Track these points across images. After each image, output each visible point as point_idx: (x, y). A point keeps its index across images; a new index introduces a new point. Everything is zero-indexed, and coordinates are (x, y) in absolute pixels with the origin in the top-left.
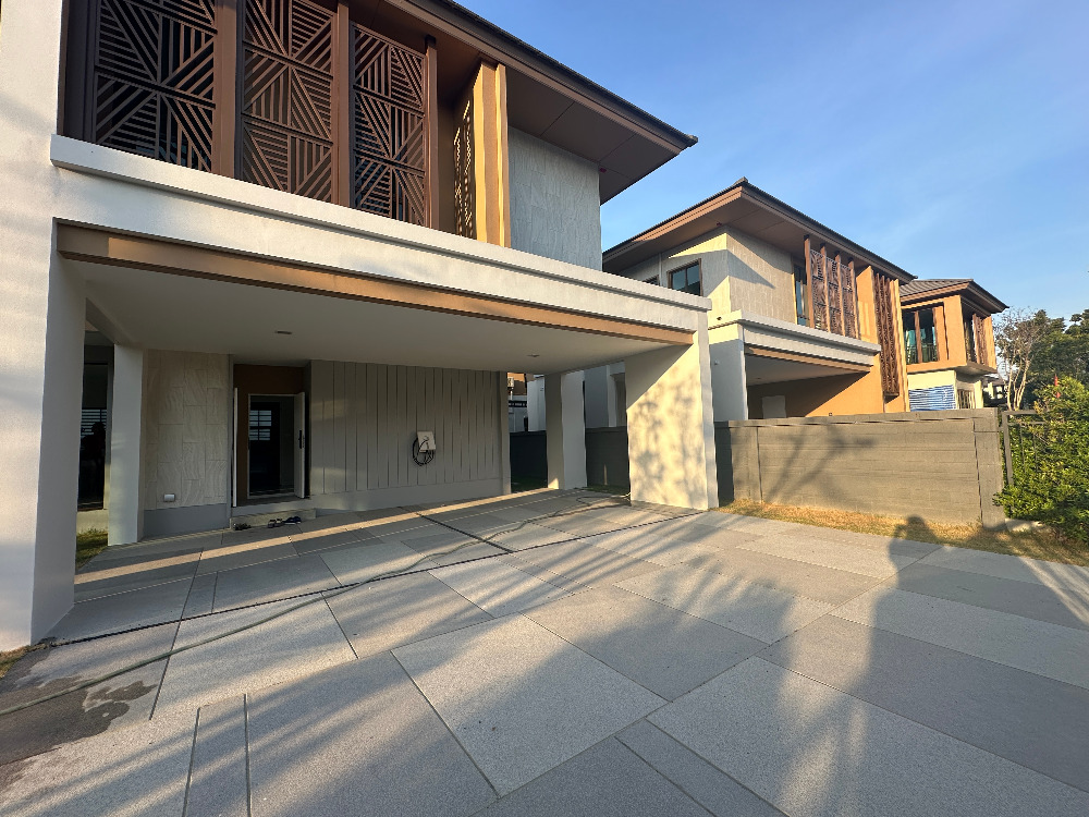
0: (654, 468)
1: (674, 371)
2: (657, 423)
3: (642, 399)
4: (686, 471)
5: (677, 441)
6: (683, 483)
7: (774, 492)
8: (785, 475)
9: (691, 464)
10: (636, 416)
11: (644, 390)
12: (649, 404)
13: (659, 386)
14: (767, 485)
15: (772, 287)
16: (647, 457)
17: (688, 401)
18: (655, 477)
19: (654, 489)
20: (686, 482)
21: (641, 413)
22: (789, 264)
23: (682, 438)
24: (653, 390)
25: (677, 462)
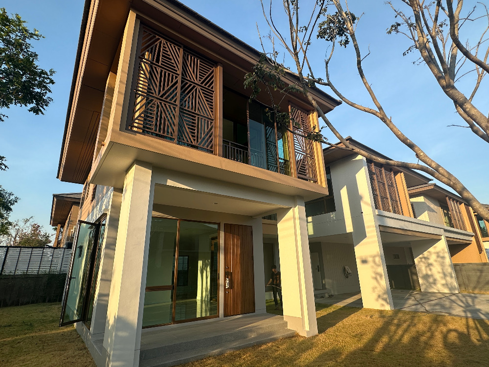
0: (431, 280)
1: (435, 247)
2: (430, 265)
3: (421, 256)
4: (446, 281)
5: (440, 270)
6: (446, 285)
7: (475, 288)
8: (478, 282)
9: (448, 279)
10: (419, 262)
11: (422, 253)
12: (425, 258)
13: (429, 252)
14: (472, 285)
15: (436, 213)
16: (426, 277)
17: (443, 258)
18: (432, 283)
19: (433, 287)
20: (447, 284)
21: (421, 261)
22: (438, 204)
23: (443, 270)
24: (426, 254)
25: (442, 278)
